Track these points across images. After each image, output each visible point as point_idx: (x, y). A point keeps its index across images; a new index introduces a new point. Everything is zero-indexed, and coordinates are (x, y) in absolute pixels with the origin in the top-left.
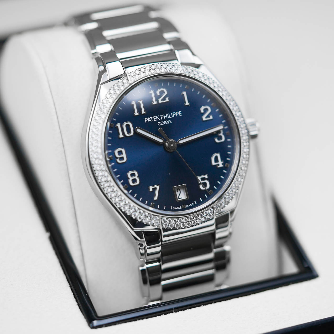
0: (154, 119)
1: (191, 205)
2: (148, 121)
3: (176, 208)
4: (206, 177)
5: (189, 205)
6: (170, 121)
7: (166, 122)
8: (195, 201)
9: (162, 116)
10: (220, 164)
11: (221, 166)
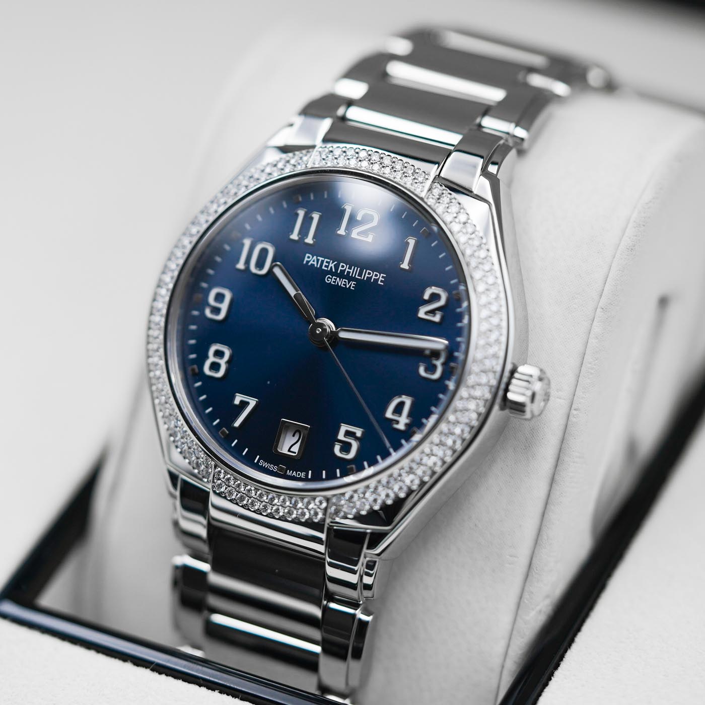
0: (325, 264)
1: (299, 475)
2: (311, 262)
3: (266, 465)
4: (359, 432)
5: (295, 472)
6: (352, 285)
7: (345, 282)
8: (310, 472)
9: (343, 266)
10: (402, 422)
11: (401, 426)
